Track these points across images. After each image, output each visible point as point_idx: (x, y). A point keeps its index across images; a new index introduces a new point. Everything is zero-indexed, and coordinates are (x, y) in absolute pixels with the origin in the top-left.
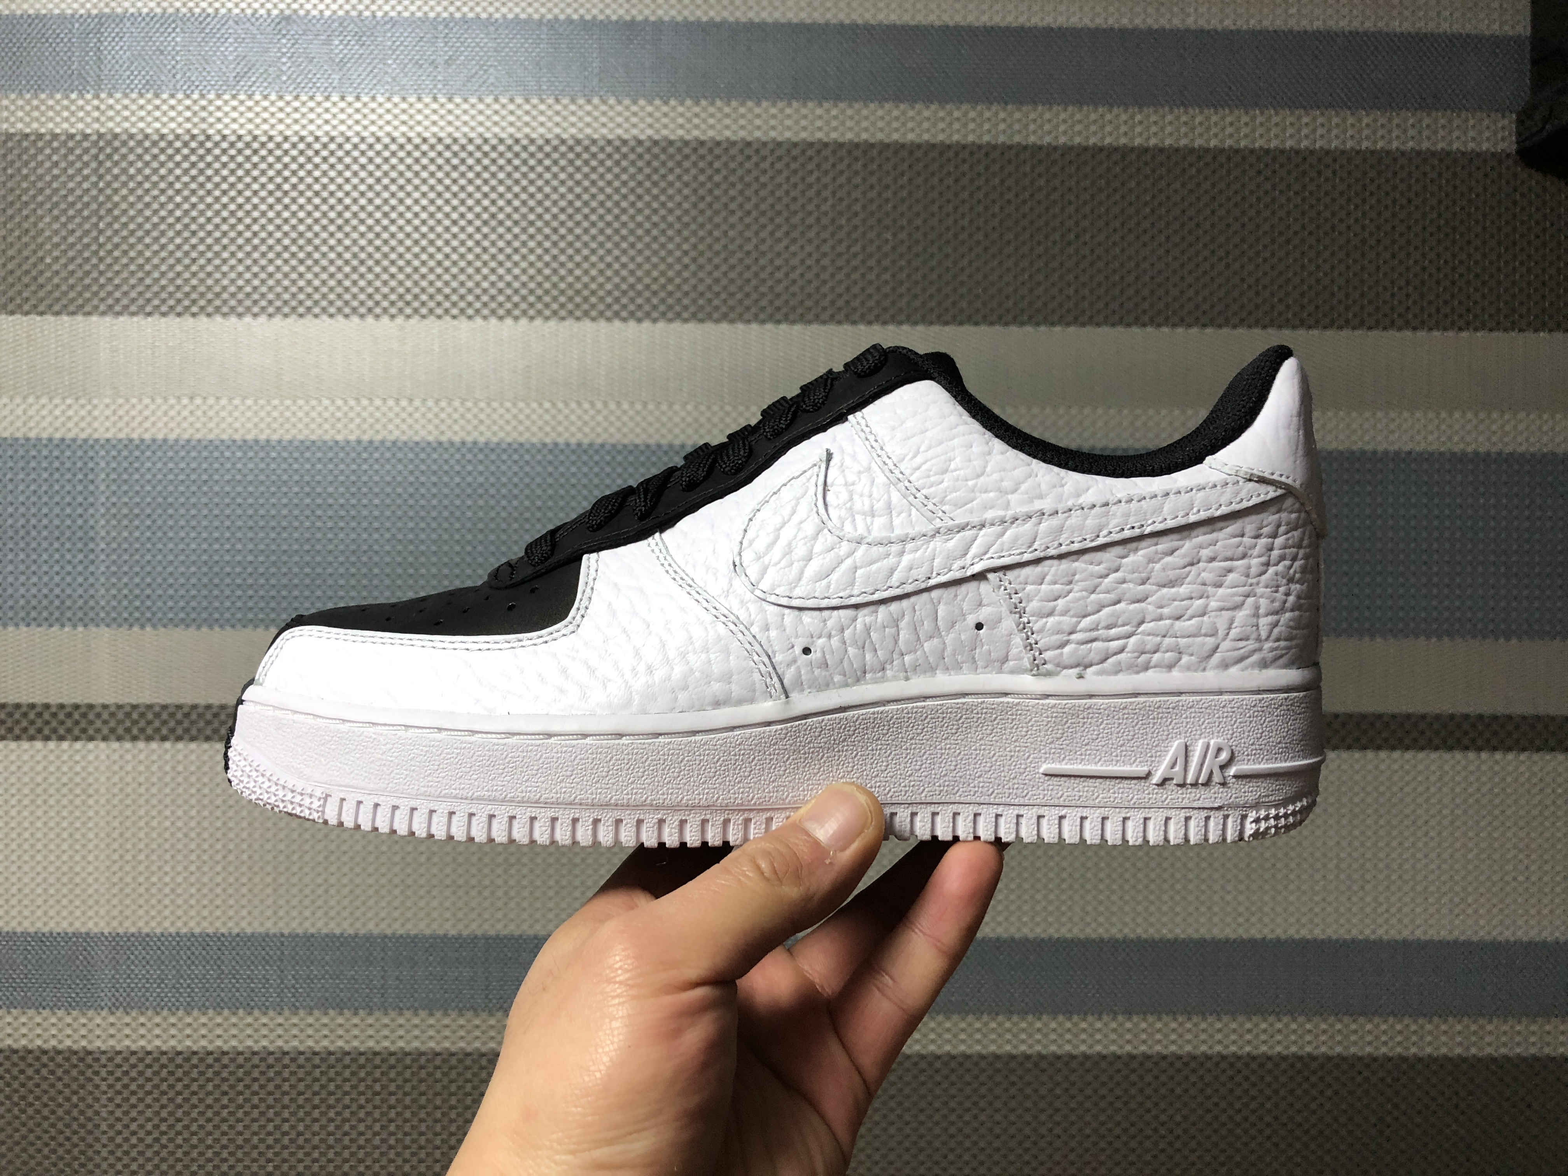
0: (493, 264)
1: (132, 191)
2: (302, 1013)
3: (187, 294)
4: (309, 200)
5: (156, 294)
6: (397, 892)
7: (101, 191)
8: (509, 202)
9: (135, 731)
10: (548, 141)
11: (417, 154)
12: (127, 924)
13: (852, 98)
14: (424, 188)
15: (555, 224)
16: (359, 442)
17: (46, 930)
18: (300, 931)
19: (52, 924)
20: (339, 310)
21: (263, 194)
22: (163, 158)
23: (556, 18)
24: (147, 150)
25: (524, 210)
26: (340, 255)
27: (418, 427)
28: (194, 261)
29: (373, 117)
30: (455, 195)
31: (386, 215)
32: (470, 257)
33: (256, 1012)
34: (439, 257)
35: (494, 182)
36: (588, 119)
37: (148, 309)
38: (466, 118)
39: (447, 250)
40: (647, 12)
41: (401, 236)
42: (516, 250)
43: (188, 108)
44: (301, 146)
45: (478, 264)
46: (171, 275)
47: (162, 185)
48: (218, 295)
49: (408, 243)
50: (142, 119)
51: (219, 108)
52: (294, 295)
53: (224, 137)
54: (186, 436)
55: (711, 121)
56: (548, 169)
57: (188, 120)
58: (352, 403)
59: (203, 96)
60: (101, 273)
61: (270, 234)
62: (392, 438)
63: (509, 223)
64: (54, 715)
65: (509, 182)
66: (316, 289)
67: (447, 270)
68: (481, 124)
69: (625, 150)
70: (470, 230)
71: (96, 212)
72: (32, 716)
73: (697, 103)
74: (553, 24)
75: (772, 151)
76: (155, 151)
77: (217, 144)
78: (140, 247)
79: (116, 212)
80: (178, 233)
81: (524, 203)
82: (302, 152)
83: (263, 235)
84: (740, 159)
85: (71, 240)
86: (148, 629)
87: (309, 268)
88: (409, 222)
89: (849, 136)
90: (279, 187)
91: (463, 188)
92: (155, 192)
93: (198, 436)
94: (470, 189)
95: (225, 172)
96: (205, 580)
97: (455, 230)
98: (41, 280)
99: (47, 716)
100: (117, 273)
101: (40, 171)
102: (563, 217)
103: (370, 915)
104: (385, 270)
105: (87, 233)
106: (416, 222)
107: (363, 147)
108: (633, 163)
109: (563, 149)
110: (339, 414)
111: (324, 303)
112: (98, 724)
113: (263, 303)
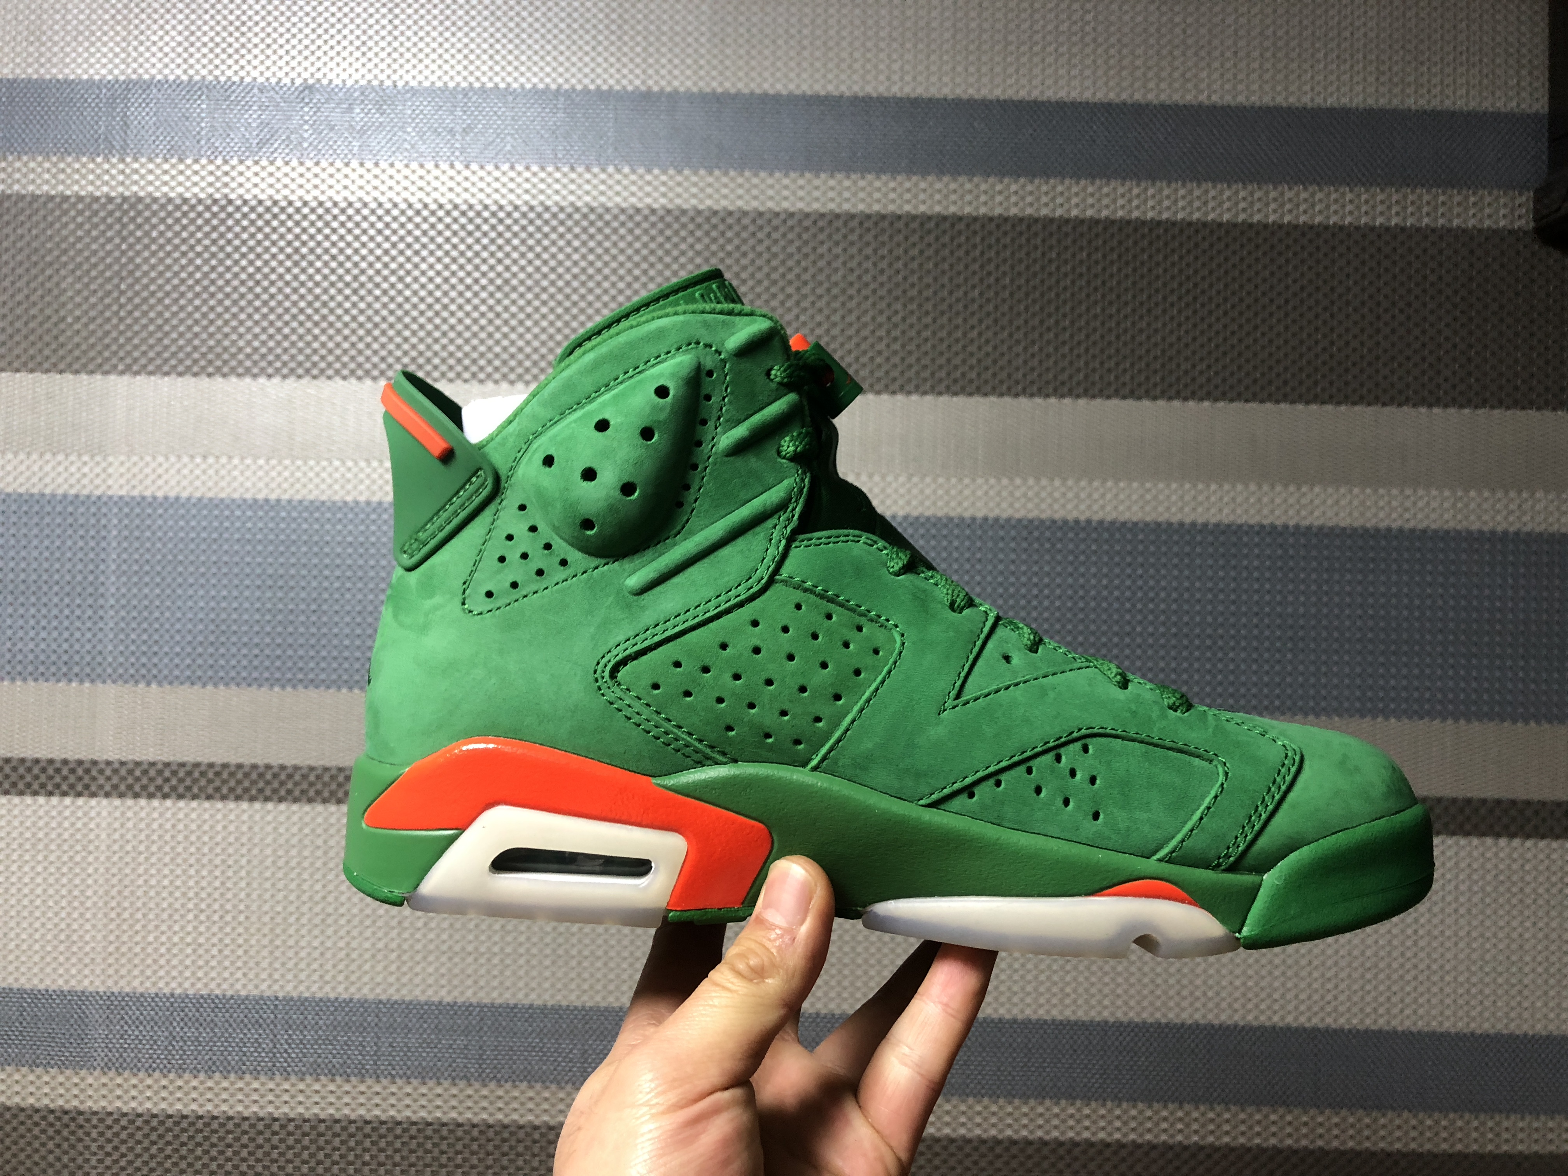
0: (505, 329)
1: (154, 254)
2: (293, 1079)
3: (204, 355)
4: (326, 264)
5: (174, 354)
6: (393, 956)
7: (123, 253)
8: (523, 269)
9: (137, 788)
10: (562, 209)
11: (433, 220)
12: (122, 983)
13: (864, 171)
14: (439, 253)
15: (568, 290)
16: (368, 503)
17: (42, 987)
18: (295, 994)
19: (48, 982)
20: (353, 372)
21: (281, 257)
22: (185, 221)
23: (573, 88)
24: (169, 214)
25: (537, 276)
26: (354, 318)
28: (212, 322)
29: (392, 183)
30: (469, 260)
31: (401, 279)
32: (483, 322)
33: (248, 1077)
34: (453, 321)
35: (508, 249)
36: (602, 188)
37: (166, 368)
38: (482, 185)
39: (460, 314)
40: (663, 83)
41: (415, 300)
42: (529, 316)
43: (211, 173)
44: (320, 211)
45: (491, 329)
46: (189, 336)
47: (184, 248)
48: (233, 356)
49: (422, 307)
50: (166, 183)
51: (241, 174)
52: (308, 357)
53: (245, 202)
54: (198, 495)
55: (725, 191)
56: (561, 236)
57: (211, 184)
58: (363, 464)
59: (226, 162)
60: (121, 333)
61: (287, 297)
63: (522, 289)
64: (58, 771)
65: (523, 249)
66: (330, 352)
67: (460, 334)
68: (497, 191)
69: (638, 218)
70: (484, 295)
71: (117, 273)
72: (36, 771)
73: (711, 173)
74: (571, 94)
75: (785, 221)
76: (178, 214)
77: (238, 209)
78: (160, 308)
79: (138, 274)
80: (197, 295)
81: (538, 269)
82: (320, 217)
83: (280, 297)
84: (752, 228)
85: (93, 300)
86: (154, 686)
87: (323, 331)
88: (423, 286)
89: (861, 207)
90: (297, 250)
91: (477, 254)
92: (176, 255)
93: (210, 495)
94: (485, 254)
95: (245, 236)
96: (212, 638)
97: (468, 294)
98: (62, 339)
99: (50, 771)
100: (137, 333)
101: (64, 232)
102: (575, 284)
103: (366, 979)
104: (399, 333)
105: (108, 293)
106: (431, 287)
107: (380, 212)
108: (646, 231)
109: (577, 216)
110: (349, 475)
111: (338, 365)
112: (101, 781)
113: (278, 364)
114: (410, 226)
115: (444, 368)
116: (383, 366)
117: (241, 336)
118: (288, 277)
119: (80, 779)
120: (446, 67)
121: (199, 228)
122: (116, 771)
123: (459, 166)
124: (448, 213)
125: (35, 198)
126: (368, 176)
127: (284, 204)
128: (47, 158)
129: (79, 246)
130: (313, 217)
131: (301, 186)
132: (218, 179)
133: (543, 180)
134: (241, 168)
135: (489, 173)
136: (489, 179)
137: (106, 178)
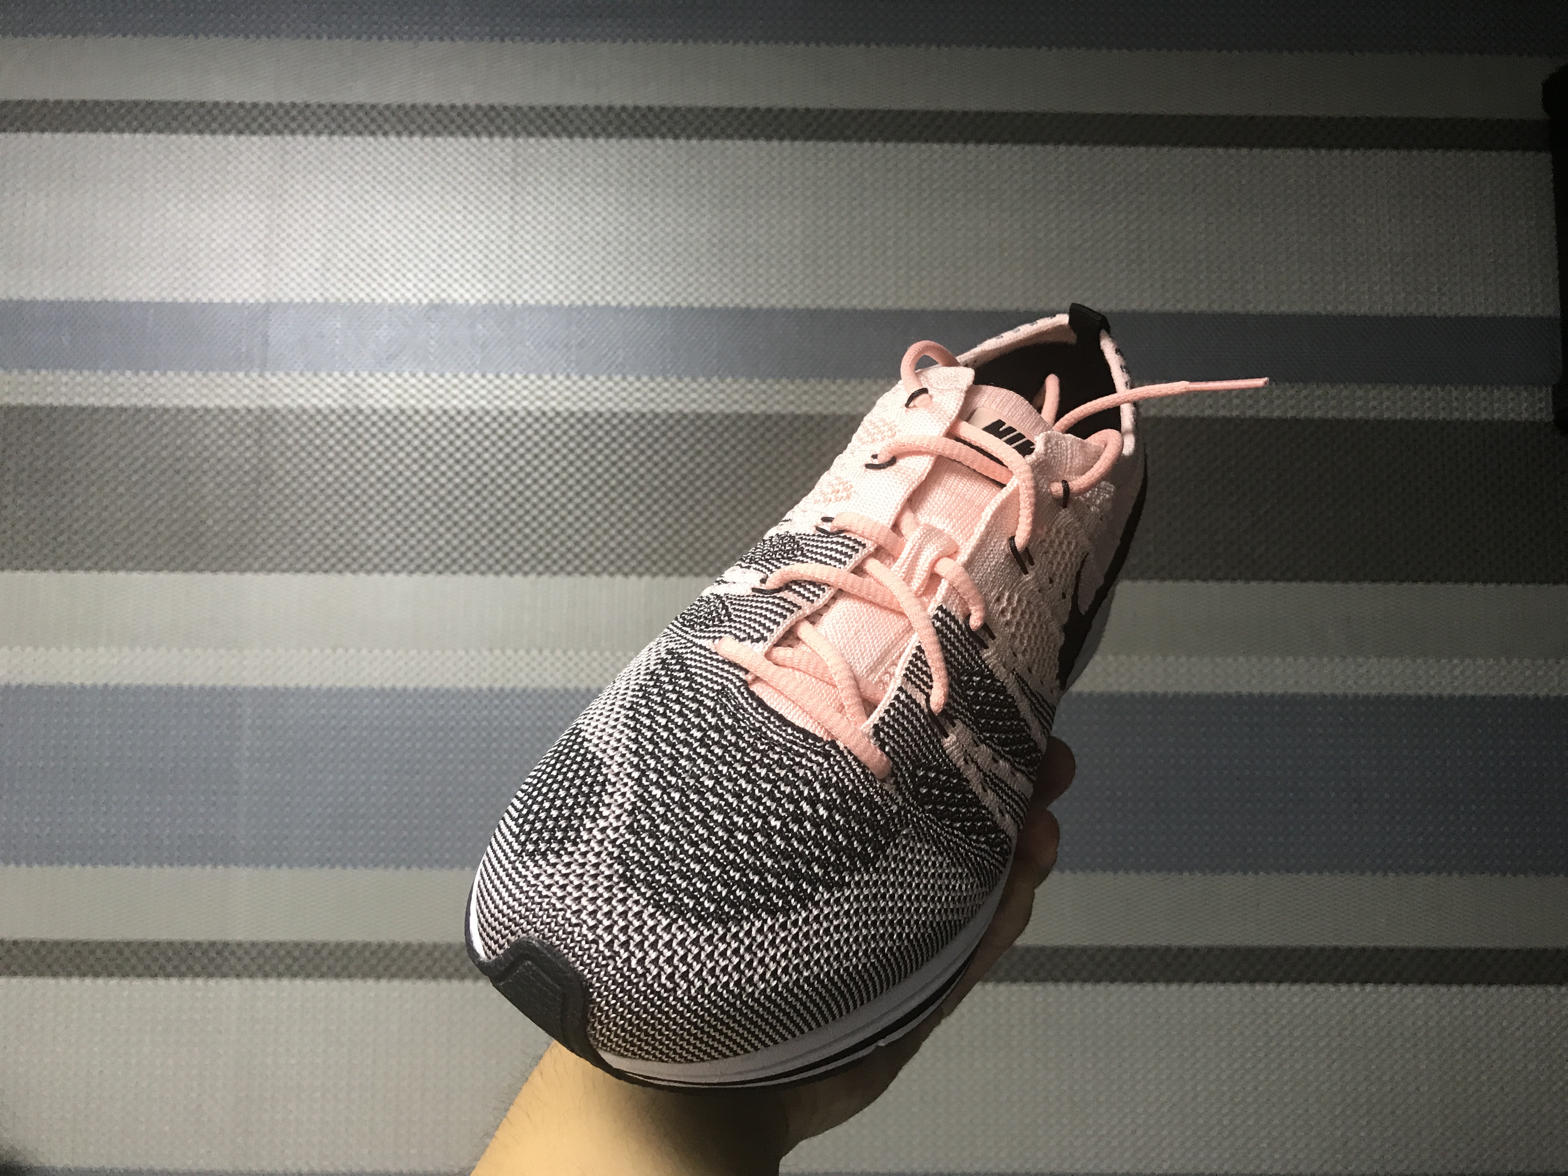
0: (620, 526)
3: (334, 553)
4: (450, 468)
10: (671, 416)
16: (491, 690)
20: (476, 568)
21: (408, 461)
23: (679, 306)
25: (649, 477)
26: (477, 517)
27: (546, 675)
28: (342, 522)
29: (512, 393)
31: (521, 481)
34: (570, 519)
36: (707, 396)
37: (299, 566)
38: (596, 394)
39: (578, 513)
40: (761, 301)
41: (535, 500)
42: (641, 513)
43: (343, 386)
44: (445, 419)
45: (606, 525)
47: (317, 454)
48: (362, 553)
49: (542, 506)
50: (301, 396)
51: (371, 386)
52: (433, 554)
53: (375, 411)
54: (328, 685)
55: (819, 398)
56: (671, 440)
57: (342, 396)
58: (486, 653)
59: (357, 375)
60: (257, 534)
61: (414, 498)
62: (522, 685)
63: (635, 489)
64: (191, 953)
65: (635, 452)
66: (455, 548)
67: (577, 531)
68: (610, 399)
69: (741, 423)
70: (599, 494)
71: (254, 480)
72: (170, 953)
73: (806, 382)
74: (677, 311)
76: (312, 424)
77: (367, 417)
78: (293, 510)
79: (274, 479)
80: (329, 497)
81: (649, 471)
82: (445, 425)
83: (407, 499)
85: (232, 504)
86: (285, 868)
87: (448, 529)
88: (542, 487)
90: (423, 455)
91: (593, 457)
92: (310, 461)
93: (340, 685)
94: (600, 458)
96: (340, 821)
97: (585, 494)
98: (203, 540)
99: (184, 953)
100: (272, 534)
101: (207, 442)
104: (520, 531)
106: (550, 488)
107: (501, 419)
108: (748, 435)
109: (685, 422)
110: (473, 664)
111: (462, 561)
112: (233, 962)
113: (405, 561)
114: (529, 432)
115: (562, 562)
116: (505, 561)
117: (370, 535)
118: (415, 480)
119: (212, 960)
120: (561, 287)
121: (331, 436)
122: (246, 952)
123: (575, 378)
124: (565, 420)
125: (179, 411)
126: (490, 387)
127: (410, 412)
128: (191, 374)
129: (220, 454)
130: (438, 424)
131: (427, 396)
132: (350, 390)
133: (652, 390)
134: (371, 380)
135: (603, 383)
136: (603, 389)
137: (247, 391)
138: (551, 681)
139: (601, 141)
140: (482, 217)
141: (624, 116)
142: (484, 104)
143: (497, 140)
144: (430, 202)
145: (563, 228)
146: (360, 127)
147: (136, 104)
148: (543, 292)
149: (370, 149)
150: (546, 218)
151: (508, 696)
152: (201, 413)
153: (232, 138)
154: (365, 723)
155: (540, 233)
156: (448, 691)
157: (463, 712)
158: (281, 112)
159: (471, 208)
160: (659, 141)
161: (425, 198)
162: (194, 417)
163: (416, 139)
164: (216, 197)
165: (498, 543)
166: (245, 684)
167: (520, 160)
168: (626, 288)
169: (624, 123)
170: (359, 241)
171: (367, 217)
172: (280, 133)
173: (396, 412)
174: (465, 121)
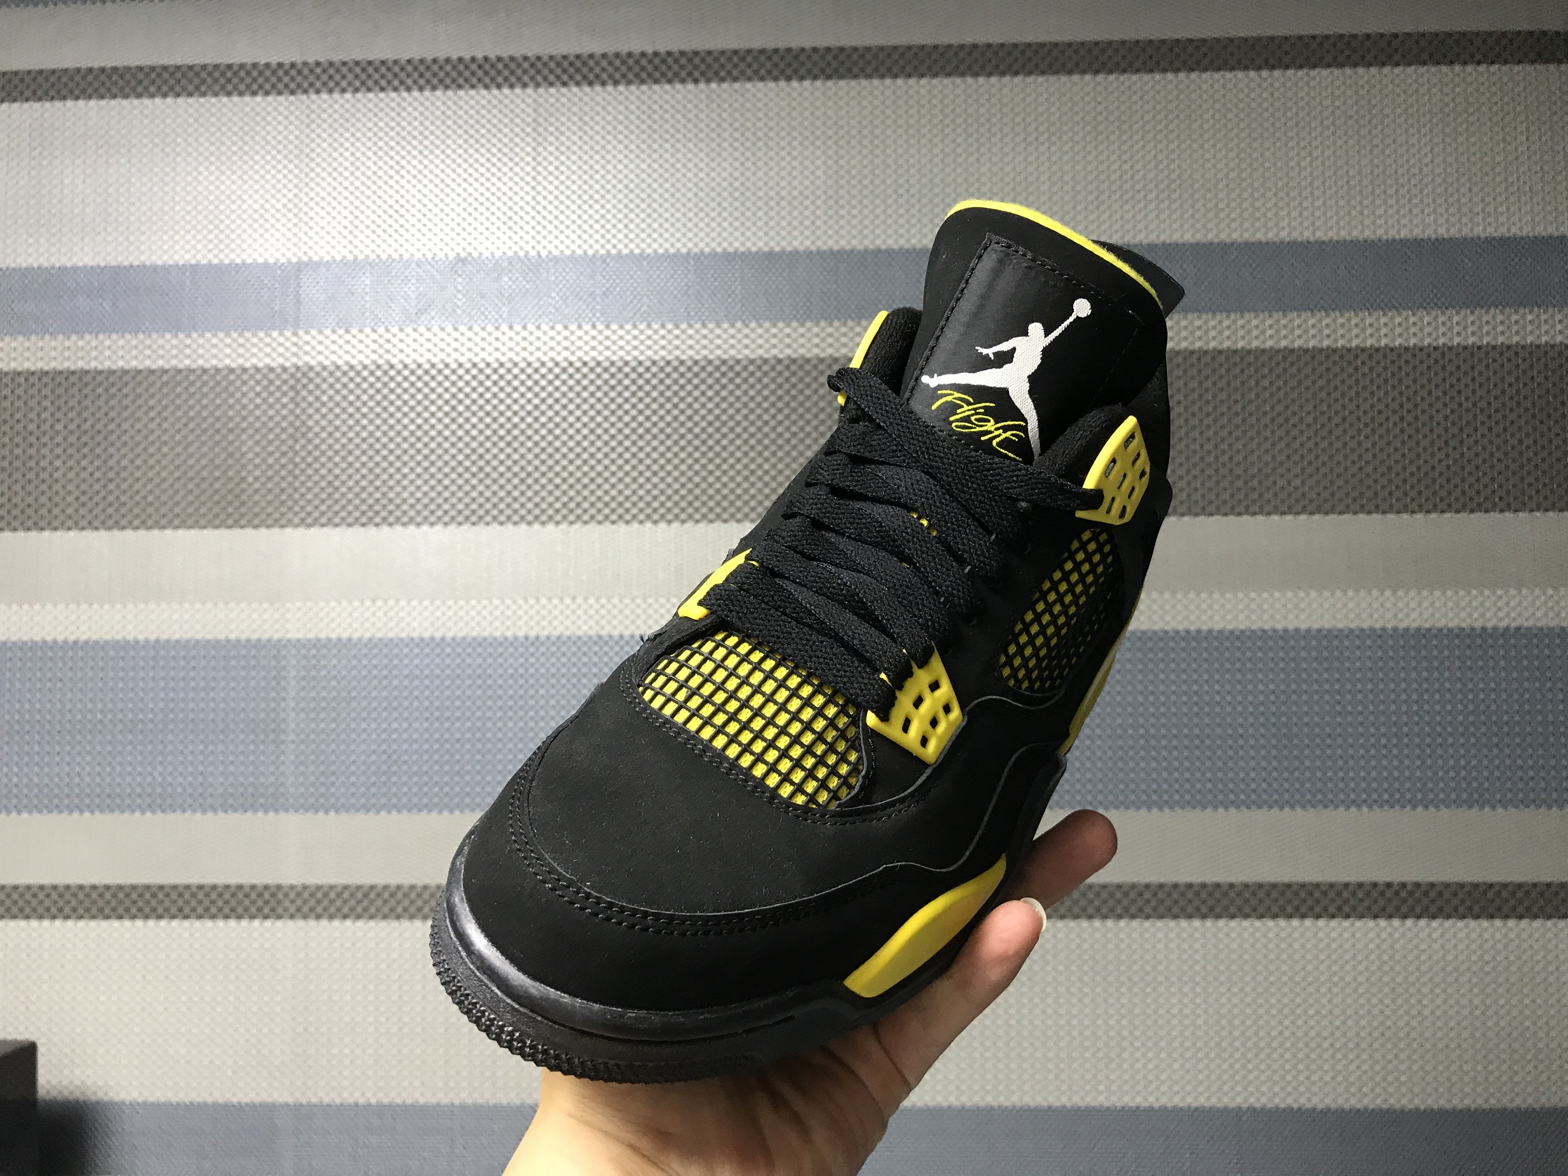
114: (557, 383)
115: (593, 511)
116: (537, 512)
117: (405, 488)
118: (447, 433)
119: (267, 902)
120: (585, 237)
121: (365, 391)
122: (299, 894)
123: (600, 327)
124: (592, 370)
125: (218, 370)
126: (518, 339)
127: (441, 366)
128: (228, 335)
129: (258, 413)
130: (468, 377)
131: (456, 350)
132: (381, 346)
133: (677, 337)
134: (401, 335)
135: (628, 332)
136: (628, 337)
137: (281, 350)
138: (585, 628)
139: (621, 88)
140: (505, 169)
141: (644, 62)
142: (505, 55)
143: (518, 90)
144: (454, 156)
145: (586, 177)
146: (383, 83)
147: (165, 68)
148: (567, 242)
149: (393, 105)
150: (568, 168)
151: (543, 643)
152: (238, 372)
153: (259, 99)
154: (406, 672)
155: (562, 183)
156: (485, 639)
157: (501, 660)
158: (306, 72)
159: (494, 160)
160: (679, 86)
161: (449, 152)
162: (232, 377)
163: (439, 93)
164: (246, 158)
165: (530, 493)
166: (289, 636)
167: (541, 110)
168: (649, 236)
169: (643, 68)
170: (386, 197)
171: (392, 173)
172: (305, 92)
173: (427, 366)
174: (486, 73)
